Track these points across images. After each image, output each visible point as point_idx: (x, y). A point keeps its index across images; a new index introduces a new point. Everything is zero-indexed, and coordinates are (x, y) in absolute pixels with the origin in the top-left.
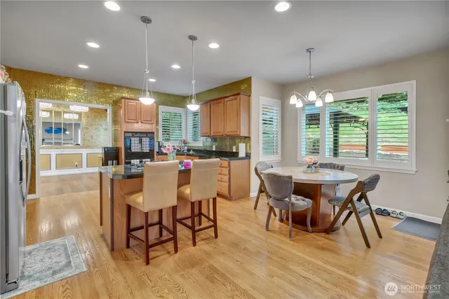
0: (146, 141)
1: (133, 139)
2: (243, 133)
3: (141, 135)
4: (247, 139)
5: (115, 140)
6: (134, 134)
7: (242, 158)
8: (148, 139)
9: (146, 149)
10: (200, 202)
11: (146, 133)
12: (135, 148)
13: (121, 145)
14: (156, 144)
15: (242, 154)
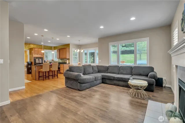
0: (40, 60)
1: (36, 59)
2: (68, 57)
3: (39, 58)
4: (69, 59)
5: (30, 59)
6: (37, 58)
7: (68, 64)
8: (41, 59)
9: (41, 62)
10: (55, 71)
11: (40, 58)
12: (37, 61)
13: (33, 61)
14: (44, 61)
15: (68, 63)
